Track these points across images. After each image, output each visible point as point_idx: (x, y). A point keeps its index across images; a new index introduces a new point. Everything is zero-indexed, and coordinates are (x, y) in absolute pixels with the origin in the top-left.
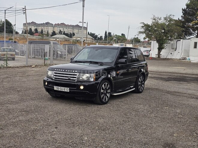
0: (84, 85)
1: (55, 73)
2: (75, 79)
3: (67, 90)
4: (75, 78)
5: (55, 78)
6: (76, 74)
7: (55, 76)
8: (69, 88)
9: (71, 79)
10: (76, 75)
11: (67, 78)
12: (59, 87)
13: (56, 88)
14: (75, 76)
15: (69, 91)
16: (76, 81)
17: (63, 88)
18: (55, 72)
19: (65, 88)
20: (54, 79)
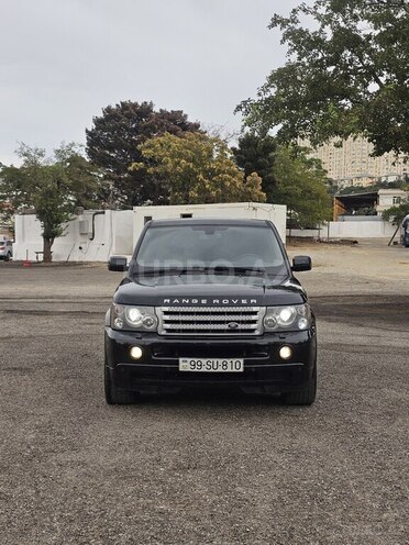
1: (166, 313)
2: (253, 326)
3: (235, 365)
4: (254, 322)
5: (168, 330)
6: (255, 309)
7: (167, 322)
8: (242, 361)
9: (240, 326)
10: (255, 313)
11: (226, 327)
12: (204, 361)
13: (185, 365)
14: (254, 317)
15: (241, 370)
16: (257, 333)
17: (221, 361)
18: (166, 309)
19: (229, 361)
20: (164, 333)
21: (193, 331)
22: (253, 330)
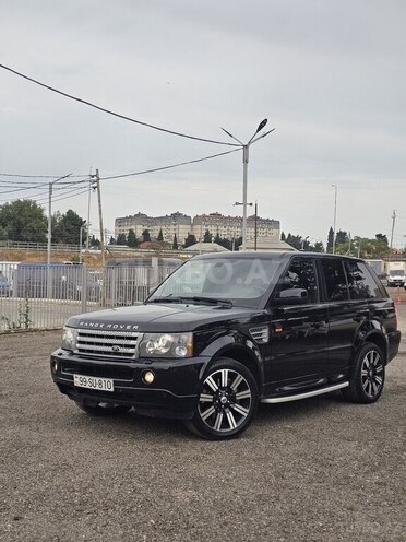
0: (155, 372)
1: (81, 334)
2: (131, 350)
3: (106, 385)
4: (133, 347)
5: (80, 350)
6: (134, 335)
7: (80, 342)
8: (111, 381)
9: (122, 350)
10: (135, 338)
11: (110, 349)
12: (87, 378)
13: (79, 380)
14: (132, 342)
15: (112, 390)
16: (134, 357)
17: (98, 379)
18: (79, 331)
19: (103, 380)
20: (76, 351)
21: (91, 351)
22: (132, 354)
